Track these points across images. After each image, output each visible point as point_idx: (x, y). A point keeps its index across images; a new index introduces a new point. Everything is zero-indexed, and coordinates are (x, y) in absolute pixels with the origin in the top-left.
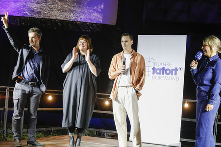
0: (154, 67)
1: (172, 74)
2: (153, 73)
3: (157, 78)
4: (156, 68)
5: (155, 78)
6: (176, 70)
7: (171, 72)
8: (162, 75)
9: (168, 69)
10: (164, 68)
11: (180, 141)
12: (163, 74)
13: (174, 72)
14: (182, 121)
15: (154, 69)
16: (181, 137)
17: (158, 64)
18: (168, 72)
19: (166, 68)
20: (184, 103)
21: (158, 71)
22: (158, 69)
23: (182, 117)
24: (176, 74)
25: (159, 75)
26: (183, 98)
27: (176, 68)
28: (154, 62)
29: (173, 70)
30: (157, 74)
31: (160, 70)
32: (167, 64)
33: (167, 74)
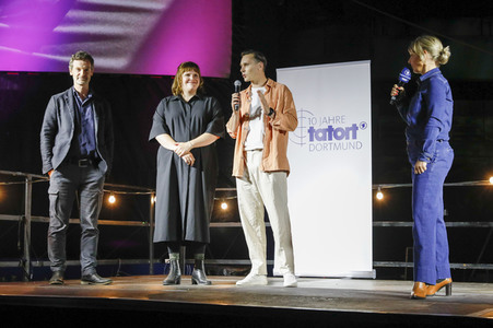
0: (311, 128)
1: (348, 138)
2: (311, 140)
3: (319, 147)
4: (316, 128)
5: (315, 147)
6: (355, 128)
7: (345, 134)
8: (328, 142)
10: (330, 127)
11: (374, 268)
12: (330, 139)
13: (351, 132)
14: (374, 228)
15: (311, 131)
16: (374, 260)
17: (318, 121)
18: (339, 134)
19: (335, 127)
20: (374, 192)
21: (321, 135)
22: (320, 130)
23: (373, 220)
24: (355, 137)
25: (322, 142)
26: (373, 183)
27: (355, 125)
28: (311, 117)
29: (348, 129)
30: (319, 139)
31: (324, 131)
32: (336, 119)
33: (337, 138)
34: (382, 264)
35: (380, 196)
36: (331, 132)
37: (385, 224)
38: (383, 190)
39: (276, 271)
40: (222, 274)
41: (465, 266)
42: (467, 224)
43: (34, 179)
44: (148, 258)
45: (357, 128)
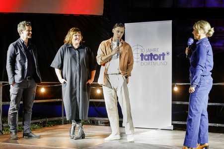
3: (146, 64)
4: (144, 54)
5: (144, 64)
6: (163, 55)
7: (159, 57)
8: (150, 61)
9: (156, 55)
11: (172, 124)
12: (151, 60)
13: (162, 57)
14: (172, 104)
15: (142, 55)
17: (145, 50)
18: (156, 57)
19: (154, 54)
20: (173, 86)
22: (146, 55)
23: (172, 101)
24: (163, 59)
25: (147, 61)
27: (163, 53)
28: (142, 48)
31: (148, 56)
32: (155, 50)
33: (155, 59)
34: (176, 122)
35: (176, 89)
37: (178, 103)
38: (177, 86)
40: (97, 125)
41: (218, 125)
42: (219, 104)
45: (165, 55)
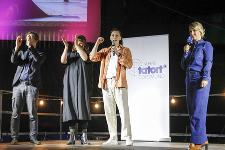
1: (157, 72)
2: (140, 73)
3: (143, 77)
4: (142, 67)
5: (141, 77)
6: (161, 68)
7: (156, 70)
8: (147, 74)
9: (153, 68)
10: (149, 67)
11: (170, 136)
12: (149, 73)
13: (159, 70)
14: (170, 117)
15: (139, 69)
16: (170, 133)
17: (143, 64)
18: (153, 70)
19: (151, 67)
20: (170, 99)
21: (144, 71)
22: (144, 69)
23: (170, 113)
24: (161, 72)
25: (145, 75)
26: (170, 95)
27: (161, 66)
28: (140, 62)
29: (158, 68)
30: (143, 73)
31: (146, 69)
32: (152, 63)
33: (152, 72)
34: (174, 135)
35: (173, 101)
36: (149, 70)
37: (175, 115)
38: (175, 98)
39: (122, 138)
40: (95, 140)
41: (215, 136)
42: (215, 115)
43: (3, 92)
44: (59, 131)
45: (162, 68)
